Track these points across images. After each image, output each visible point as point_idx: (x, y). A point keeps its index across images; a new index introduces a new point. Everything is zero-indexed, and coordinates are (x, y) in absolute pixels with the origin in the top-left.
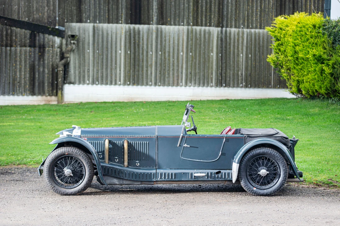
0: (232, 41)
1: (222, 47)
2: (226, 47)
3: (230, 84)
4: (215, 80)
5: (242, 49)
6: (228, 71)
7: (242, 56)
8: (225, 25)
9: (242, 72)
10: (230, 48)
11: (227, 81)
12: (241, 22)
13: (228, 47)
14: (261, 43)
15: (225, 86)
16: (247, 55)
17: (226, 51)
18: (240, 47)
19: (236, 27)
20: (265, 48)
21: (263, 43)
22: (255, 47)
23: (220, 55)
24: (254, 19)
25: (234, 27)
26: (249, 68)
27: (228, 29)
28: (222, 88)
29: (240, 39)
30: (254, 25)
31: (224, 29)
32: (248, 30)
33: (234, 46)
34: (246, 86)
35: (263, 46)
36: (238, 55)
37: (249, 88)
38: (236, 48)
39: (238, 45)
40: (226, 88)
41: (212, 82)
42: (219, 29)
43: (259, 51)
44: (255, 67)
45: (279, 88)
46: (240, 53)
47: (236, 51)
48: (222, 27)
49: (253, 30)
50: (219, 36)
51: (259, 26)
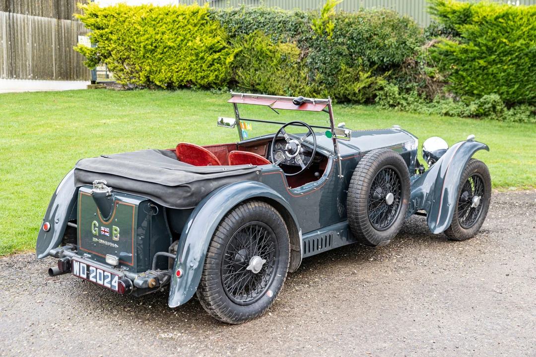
0: (19, 28)
1: (10, 34)
2: (14, 34)
3: (19, 74)
4: (6, 70)
5: (28, 37)
6: (18, 61)
7: (29, 44)
8: (12, 9)
9: (29, 63)
10: (18, 35)
11: (17, 72)
12: (26, 7)
13: (16, 34)
14: (43, 32)
15: (16, 78)
16: (32, 43)
17: (14, 38)
18: (26, 34)
19: (21, 13)
20: (47, 38)
21: (45, 32)
22: (39, 36)
23: (10, 43)
24: (37, 5)
25: (20, 12)
26: (35, 58)
27: (15, 14)
28: (12, 80)
29: (26, 26)
30: (37, 12)
31: (11, 14)
32: (32, 17)
33: (21, 33)
34: (34, 78)
35: (45, 35)
36: (25, 44)
37: (36, 79)
38: (23, 35)
39: (25, 32)
40: (16, 80)
41: (3, 73)
42: (8, 13)
43: (42, 40)
44: (40, 57)
45: (60, 80)
46: (26, 42)
47: (23, 39)
48: (10, 12)
49: (36, 17)
50: (8, 22)
51: (41, 13)
